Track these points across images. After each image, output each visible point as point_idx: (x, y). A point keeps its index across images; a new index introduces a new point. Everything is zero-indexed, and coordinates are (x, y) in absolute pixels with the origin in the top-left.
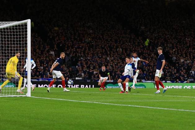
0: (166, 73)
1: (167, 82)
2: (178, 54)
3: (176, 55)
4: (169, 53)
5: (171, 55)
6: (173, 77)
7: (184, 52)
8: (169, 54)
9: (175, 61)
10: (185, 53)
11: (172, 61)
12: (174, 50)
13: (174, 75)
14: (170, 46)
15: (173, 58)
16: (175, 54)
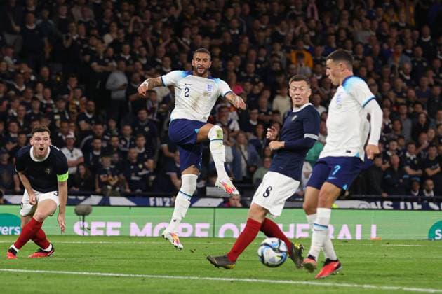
0: (97, 153)
1: (114, 200)
2: (135, 58)
3: (127, 63)
4: (87, 51)
5: (101, 63)
6: (134, 178)
7: (162, 49)
8: (87, 58)
9: (122, 94)
10: (167, 54)
11: (109, 92)
12: (108, 38)
13: (136, 165)
14: (88, 19)
15: (110, 81)
16: (118, 59)
